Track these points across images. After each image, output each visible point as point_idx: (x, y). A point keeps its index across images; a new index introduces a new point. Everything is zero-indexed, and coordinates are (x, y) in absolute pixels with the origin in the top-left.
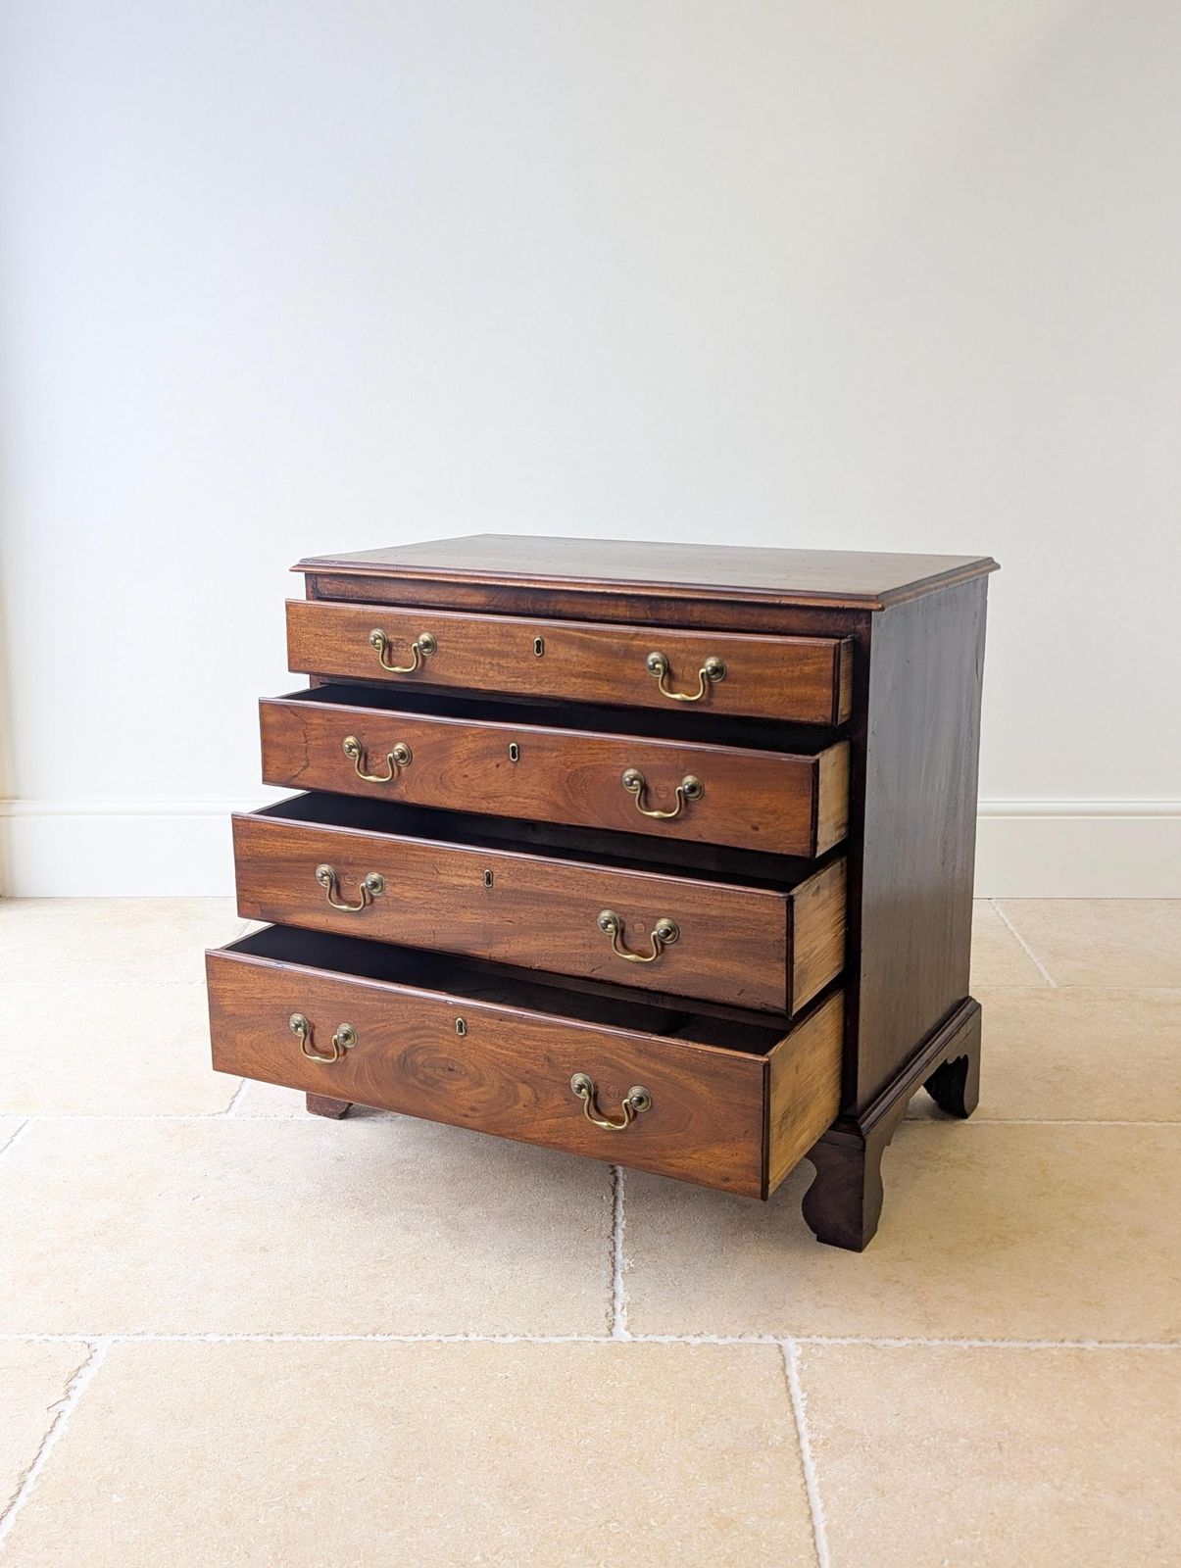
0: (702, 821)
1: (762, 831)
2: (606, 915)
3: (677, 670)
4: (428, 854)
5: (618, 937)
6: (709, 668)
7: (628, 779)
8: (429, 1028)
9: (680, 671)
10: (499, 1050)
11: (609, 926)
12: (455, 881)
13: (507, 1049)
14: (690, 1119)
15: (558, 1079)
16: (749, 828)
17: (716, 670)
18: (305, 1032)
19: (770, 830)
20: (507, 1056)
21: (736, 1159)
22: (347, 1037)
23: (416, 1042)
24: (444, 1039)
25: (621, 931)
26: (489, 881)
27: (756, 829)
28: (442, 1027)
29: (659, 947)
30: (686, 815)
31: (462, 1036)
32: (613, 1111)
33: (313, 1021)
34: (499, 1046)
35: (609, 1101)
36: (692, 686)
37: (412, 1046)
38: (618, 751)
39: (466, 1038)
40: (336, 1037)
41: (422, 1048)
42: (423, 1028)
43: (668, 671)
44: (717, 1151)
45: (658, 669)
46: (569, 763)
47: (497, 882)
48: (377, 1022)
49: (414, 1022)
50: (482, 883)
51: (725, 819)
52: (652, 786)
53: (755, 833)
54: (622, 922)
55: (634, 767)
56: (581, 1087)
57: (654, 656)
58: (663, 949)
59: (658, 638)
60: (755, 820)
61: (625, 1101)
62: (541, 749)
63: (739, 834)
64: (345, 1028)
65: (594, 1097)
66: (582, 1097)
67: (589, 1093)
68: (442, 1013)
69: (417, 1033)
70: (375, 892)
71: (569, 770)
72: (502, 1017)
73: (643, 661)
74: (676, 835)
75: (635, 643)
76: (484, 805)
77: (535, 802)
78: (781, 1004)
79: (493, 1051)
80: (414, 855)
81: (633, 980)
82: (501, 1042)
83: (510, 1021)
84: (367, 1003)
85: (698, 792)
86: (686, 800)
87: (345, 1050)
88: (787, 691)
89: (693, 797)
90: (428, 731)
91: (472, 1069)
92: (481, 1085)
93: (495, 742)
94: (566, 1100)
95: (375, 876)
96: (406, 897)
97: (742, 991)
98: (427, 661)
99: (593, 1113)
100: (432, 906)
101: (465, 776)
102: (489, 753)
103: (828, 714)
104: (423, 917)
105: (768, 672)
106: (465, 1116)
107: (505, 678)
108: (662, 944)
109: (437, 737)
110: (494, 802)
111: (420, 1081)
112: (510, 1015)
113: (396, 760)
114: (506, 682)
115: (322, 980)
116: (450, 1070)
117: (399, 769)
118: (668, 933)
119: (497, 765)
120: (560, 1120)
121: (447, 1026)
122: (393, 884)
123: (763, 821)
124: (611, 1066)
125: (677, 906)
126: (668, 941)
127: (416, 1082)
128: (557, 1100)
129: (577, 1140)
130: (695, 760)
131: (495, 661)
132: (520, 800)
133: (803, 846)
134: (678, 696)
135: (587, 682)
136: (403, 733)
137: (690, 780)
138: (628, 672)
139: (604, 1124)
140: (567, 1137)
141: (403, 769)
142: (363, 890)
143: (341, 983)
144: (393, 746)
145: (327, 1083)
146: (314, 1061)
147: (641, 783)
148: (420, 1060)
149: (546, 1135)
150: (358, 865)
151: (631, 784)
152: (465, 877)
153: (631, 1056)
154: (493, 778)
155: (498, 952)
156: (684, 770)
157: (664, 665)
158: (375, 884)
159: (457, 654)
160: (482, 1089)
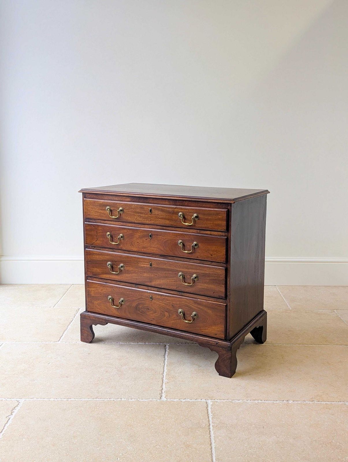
0: (198, 253)
1: (213, 256)
2: (180, 273)
3: (186, 217)
4: (136, 259)
6: (195, 217)
8: (143, 298)
10: (160, 304)
11: (181, 276)
12: (142, 265)
13: (162, 303)
14: (207, 320)
15: (175, 310)
18: (112, 300)
19: (215, 256)
20: (162, 305)
21: (219, 329)
22: (122, 301)
23: (140, 302)
24: (147, 301)
25: (184, 278)
26: (151, 265)
27: (212, 255)
29: (193, 281)
30: (194, 252)
31: (151, 300)
32: (189, 318)
33: (114, 297)
35: (188, 316)
36: (190, 221)
37: (139, 303)
38: (177, 235)
40: (120, 301)
41: (141, 304)
43: (184, 217)
44: (214, 328)
45: (182, 217)
46: (164, 239)
47: (153, 266)
48: (130, 297)
49: (139, 297)
50: (149, 266)
51: (204, 253)
52: (185, 244)
53: (211, 256)
54: (184, 275)
55: (181, 240)
56: (181, 312)
57: (180, 213)
58: (194, 282)
59: (181, 209)
60: (212, 253)
61: (192, 315)
62: (157, 235)
63: (208, 257)
64: (122, 299)
65: (184, 314)
66: (181, 315)
68: (146, 294)
69: (140, 300)
70: (122, 269)
71: (165, 241)
72: (162, 295)
73: (178, 214)
74: (191, 257)
75: (175, 210)
76: (143, 250)
77: (156, 249)
78: (223, 295)
79: (159, 304)
80: (132, 259)
81: (187, 290)
82: (161, 302)
83: (163, 296)
84: (128, 292)
85: (197, 246)
86: (194, 248)
87: (122, 304)
88: (215, 222)
89: (196, 247)
90: (129, 231)
91: (153, 309)
92: (156, 313)
93: (145, 233)
94: (177, 316)
95: (122, 265)
96: (130, 270)
97: (214, 292)
98: (121, 215)
99: (184, 319)
100: (137, 272)
101: (138, 242)
102: (144, 236)
103: (225, 229)
104: (134, 275)
105: (210, 217)
106: (152, 321)
107: (141, 219)
108: (194, 281)
109: (131, 232)
110: (145, 249)
111: (140, 312)
112: (164, 295)
113: (120, 239)
114: (142, 220)
115: (117, 287)
116: (148, 309)
117: (121, 240)
118: (195, 278)
119: (146, 240)
120: (175, 321)
121: (147, 298)
122: (127, 267)
123: (214, 253)
124: (188, 307)
125: (198, 271)
126: (196, 280)
127: (139, 312)
128: (175, 316)
129: (179, 326)
130: (196, 238)
131: (139, 215)
132: (152, 248)
133: (223, 260)
134: (186, 224)
135: (163, 220)
136: (122, 231)
137: (195, 243)
138: (174, 217)
139: (187, 321)
140: (177, 325)
141: (122, 241)
142: (119, 268)
143: (121, 288)
144: (119, 235)
145: (117, 313)
146: (114, 307)
147: (183, 244)
148: (141, 307)
149: (172, 325)
150: (118, 262)
151: (180, 244)
152: (145, 264)
153: (193, 304)
154: (145, 243)
155: (153, 284)
156: (194, 240)
157: (183, 216)
158: (122, 267)
159: (129, 213)
160: (156, 314)
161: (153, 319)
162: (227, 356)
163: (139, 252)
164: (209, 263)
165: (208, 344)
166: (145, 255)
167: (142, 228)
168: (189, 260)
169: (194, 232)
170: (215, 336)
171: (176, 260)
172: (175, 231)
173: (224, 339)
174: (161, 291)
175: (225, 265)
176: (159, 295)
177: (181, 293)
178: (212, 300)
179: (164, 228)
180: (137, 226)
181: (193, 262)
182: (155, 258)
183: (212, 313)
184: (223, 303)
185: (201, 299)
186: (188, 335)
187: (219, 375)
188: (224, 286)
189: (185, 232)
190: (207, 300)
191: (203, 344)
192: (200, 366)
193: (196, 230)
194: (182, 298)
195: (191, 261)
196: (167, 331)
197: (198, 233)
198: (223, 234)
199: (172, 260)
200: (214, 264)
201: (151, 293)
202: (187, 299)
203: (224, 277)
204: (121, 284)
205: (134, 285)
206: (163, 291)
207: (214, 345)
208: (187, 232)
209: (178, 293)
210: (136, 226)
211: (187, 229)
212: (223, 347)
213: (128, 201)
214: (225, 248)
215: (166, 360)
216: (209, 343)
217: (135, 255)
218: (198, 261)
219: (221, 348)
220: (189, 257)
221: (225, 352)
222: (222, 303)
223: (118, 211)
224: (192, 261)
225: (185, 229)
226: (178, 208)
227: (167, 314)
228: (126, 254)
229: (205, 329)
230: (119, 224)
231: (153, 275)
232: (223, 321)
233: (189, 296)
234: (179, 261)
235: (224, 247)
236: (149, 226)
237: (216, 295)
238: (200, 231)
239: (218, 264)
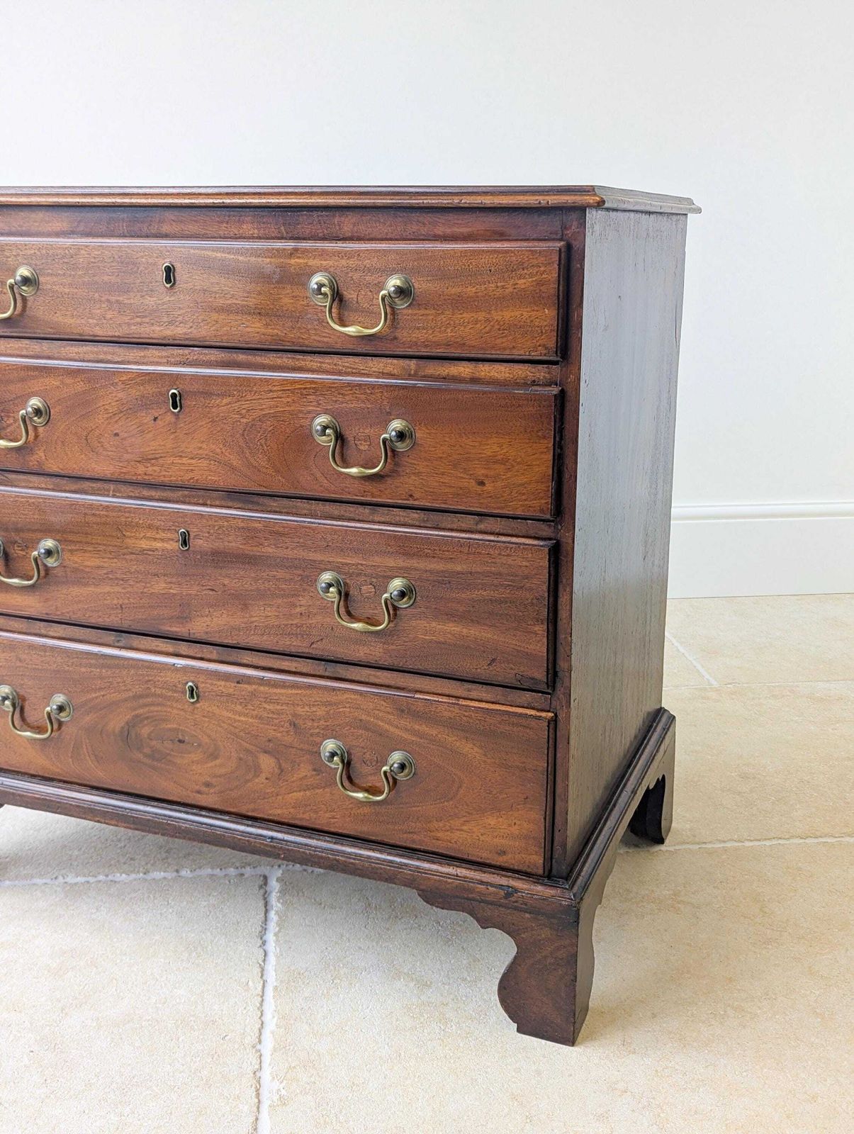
0: (413, 477)
1: (489, 487)
2: (327, 577)
3: (349, 295)
4: (111, 514)
5: (342, 603)
6: (393, 289)
7: (319, 428)
8: (155, 695)
9: (354, 296)
10: (237, 717)
11: (331, 589)
12: (144, 544)
13: (246, 715)
14: (460, 787)
15: (306, 747)
16: (473, 483)
17: (402, 292)
18: (14, 705)
19: (499, 484)
20: (246, 723)
21: (515, 830)
22: (61, 709)
23: (140, 711)
24: (172, 707)
25: (345, 595)
26: (185, 543)
27: (482, 483)
28: (170, 694)
29: (391, 612)
30: (394, 471)
31: (193, 703)
32: (371, 781)
33: (22, 692)
34: (235, 712)
35: (366, 769)
36: (372, 315)
37: (137, 716)
38: (304, 392)
39: (198, 705)
40: (48, 709)
41: (147, 718)
42: (147, 696)
43: (338, 296)
44: (492, 821)
45: (325, 294)
46: (244, 411)
47: (196, 543)
48: (95, 690)
49: (138, 689)
50: (175, 546)
51: (443, 474)
52: (349, 434)
53: (479, 488)
54: (346, 584)
55: (326, 412)
56: (333, 755)
57: (317, 278)
58: (395, 615)
59: (323, 254)
60: (481, 472)
61: (385, 768)
62: (208, 394)
63: (461, 492)
64: (59, 699)
65: (347, 764)
66: (333, 766)
67: (343, 761)
68: (170, 678)
69: (141, 701)
70: (51, 562)
71: (245, 420)
72: (241, 680)
73: (305, 285)
74: (380, 496)
75: (293, 261)
76: (141, 469)
77: (205, 463)
78: (540, 674)
79: (229, 718)
80: (94, 515)
81: (361, 653)
82: (239, 708)
83: (249, 683)
84: (83, 670)
85: (408, 441)
86: (393, 451)
87: (60, 724)
88: (497, 316)
89: (401, 447)
90: (69, 381)
91: (206, 740)
92: (216, 758)
93: (150, 389)
94: (315, 770)
95: (49, 543)
96: (86, 566)
97: (493, 660)
98: (29, 304)
99: (346, 783)
100: (118, 576)
101: (117, 435)
102: (144, 404)
103: (552, 343)
104: (107, 589)
105: (471, 290)
106: (199, 792)
107: (126, 319)
108: (395, 608)
109: (80, 386)
110: (153, 465)
111: (146, 756)
112: (249, 677)
113: (31, 419)
114: (129, 324)
115: (32, 646)
116: (180, 741)
117: (35, 428)
118: (402, 594)
119: (155, 419)
120: (308, 793)
121: (176, 692)
122: (71, 551)
123: (492, 473)
124: (367, 729)
125: (414, 563)
126: (403, 604)
127: (141, 756)
128: (305, 770)
129: (327, 815)
130: (404, 400)
131: (113, 299)
132: (185, 460)
133: (541, 502)
134: (351, 330)
135: (232, 317)
136: (37, 385)
137: (397, 425)
138: (286, 300)
139: (360, 795)
140: (316, 812)
141: (41, 430)
142: (36, 560)
143: (53, 648)
144: (26, 401)
145: (40, 762)
146: (25, 737)
147: (336, 432)
148: (145, 731)
149: (292, 810)
150: (29, 530)
151: (323, 433)
152: (155, 539)
153: (390, 717)
154: (150, 435)
155: (198, 627)
156: (389, 413)
157: (332, 288)
158: (49, 553)
159: (67, 290)
160: (218, 762)
161: (208, 785)
162: (558, 949)
163: (125, 482)
164: (469, 521)
165: (468, 899)
166: (153, 493)
167: (129, 363)
168: (367, 510)
169: (389, 369)
170: (500, 860)
171: (305, 515)
172: (294, 369)
173: (540, 872)
174: (239, 661)
175: (546, 530)
176: (227, 677)
177: (331, 669)
178: (484, 696)
179: (241, 357)
180: (109, 357)
181: (387, 519)
182: (204, 505)
183: (485, 755)
184: (538, 710)
185: (431, 694)
186: (369, 857)
187: (519, 1031)
188: (541, 629)
189: (347, 374)
190: (458, 698)
191: (438, 897)
192: (424, 985)
193: (402, 362)
194: (340, 689)
195: (376, 519)
196: (272, 838)
197: (410, 377)
198: (541, 373)
199: (288, 514)
200: (489, 524)
201: (193, 668)
202: (361, 693)
203: (545, 587)
204: (51, 634)
205: (111, 637)
206: (248, 657)
207: (492, 903)
208: (353, 374)
209: (320, 668)
210: (101, 357)
211: (351, 359)
212: (535, 912)
213: (57, 235)
214: (551, 445)
215: (272, 959)
216: (471, 891)
217: (108, 496)
218: (415, 515)
219: (527, 915)
220: (369, 499)
221: (546, 933)
222: (533, 708)
223: (12, 287)
224: (382, 514)
225: (346, 359)
226: (305, 251)
227: (267, 762)
228: (65, 491)
229: (451, 830)
230: (24, 353)
231: (196, 588)
232: (537, 789)
233: (373, 680)
234: (321, 518)
235: (544, 437)
236: (164, 354)
237: (503, 672)
238: (421, 362)
239: (513, 523)
